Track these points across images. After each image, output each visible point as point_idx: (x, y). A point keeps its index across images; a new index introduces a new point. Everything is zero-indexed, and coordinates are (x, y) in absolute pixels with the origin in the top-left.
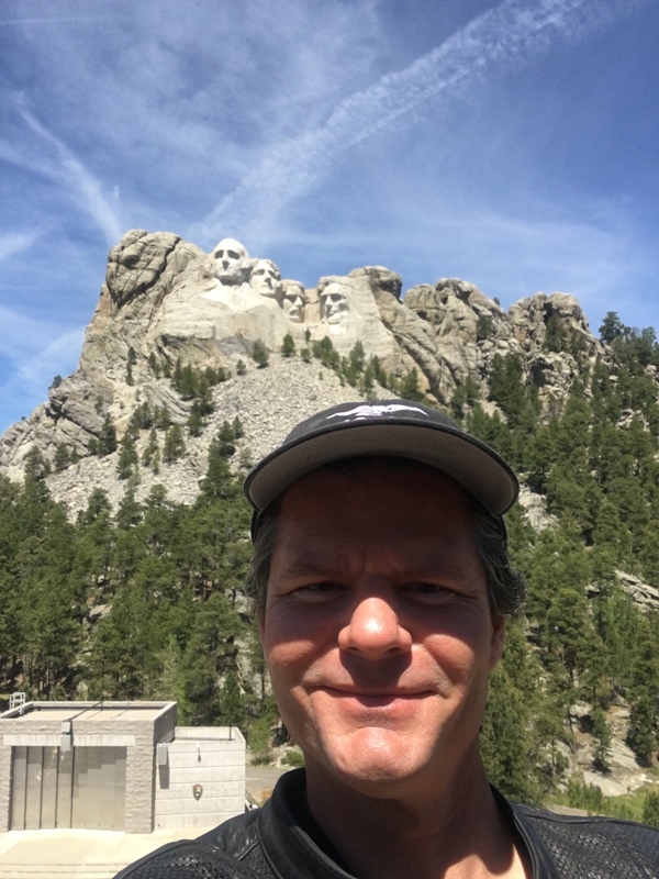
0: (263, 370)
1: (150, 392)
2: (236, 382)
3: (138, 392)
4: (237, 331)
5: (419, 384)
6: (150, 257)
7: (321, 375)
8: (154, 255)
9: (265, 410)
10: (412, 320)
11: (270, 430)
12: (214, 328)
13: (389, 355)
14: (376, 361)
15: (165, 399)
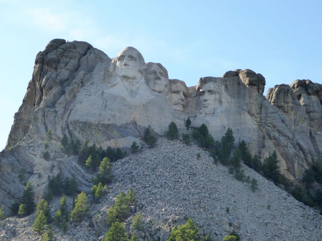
0: (152, 151)
1: (62, 166)
2: (131, 159)
3: (53, 166)
4: (132, 119)
5: (278, 164)
6: (67, 60)
7: (199, 156)
8: (71, 58)
9: (153, 183)
10: (274, 113)
11: (157, 200)
12: (114, 116)
13: (254, 141)
14: (243, 145)
15: (73, 172)
